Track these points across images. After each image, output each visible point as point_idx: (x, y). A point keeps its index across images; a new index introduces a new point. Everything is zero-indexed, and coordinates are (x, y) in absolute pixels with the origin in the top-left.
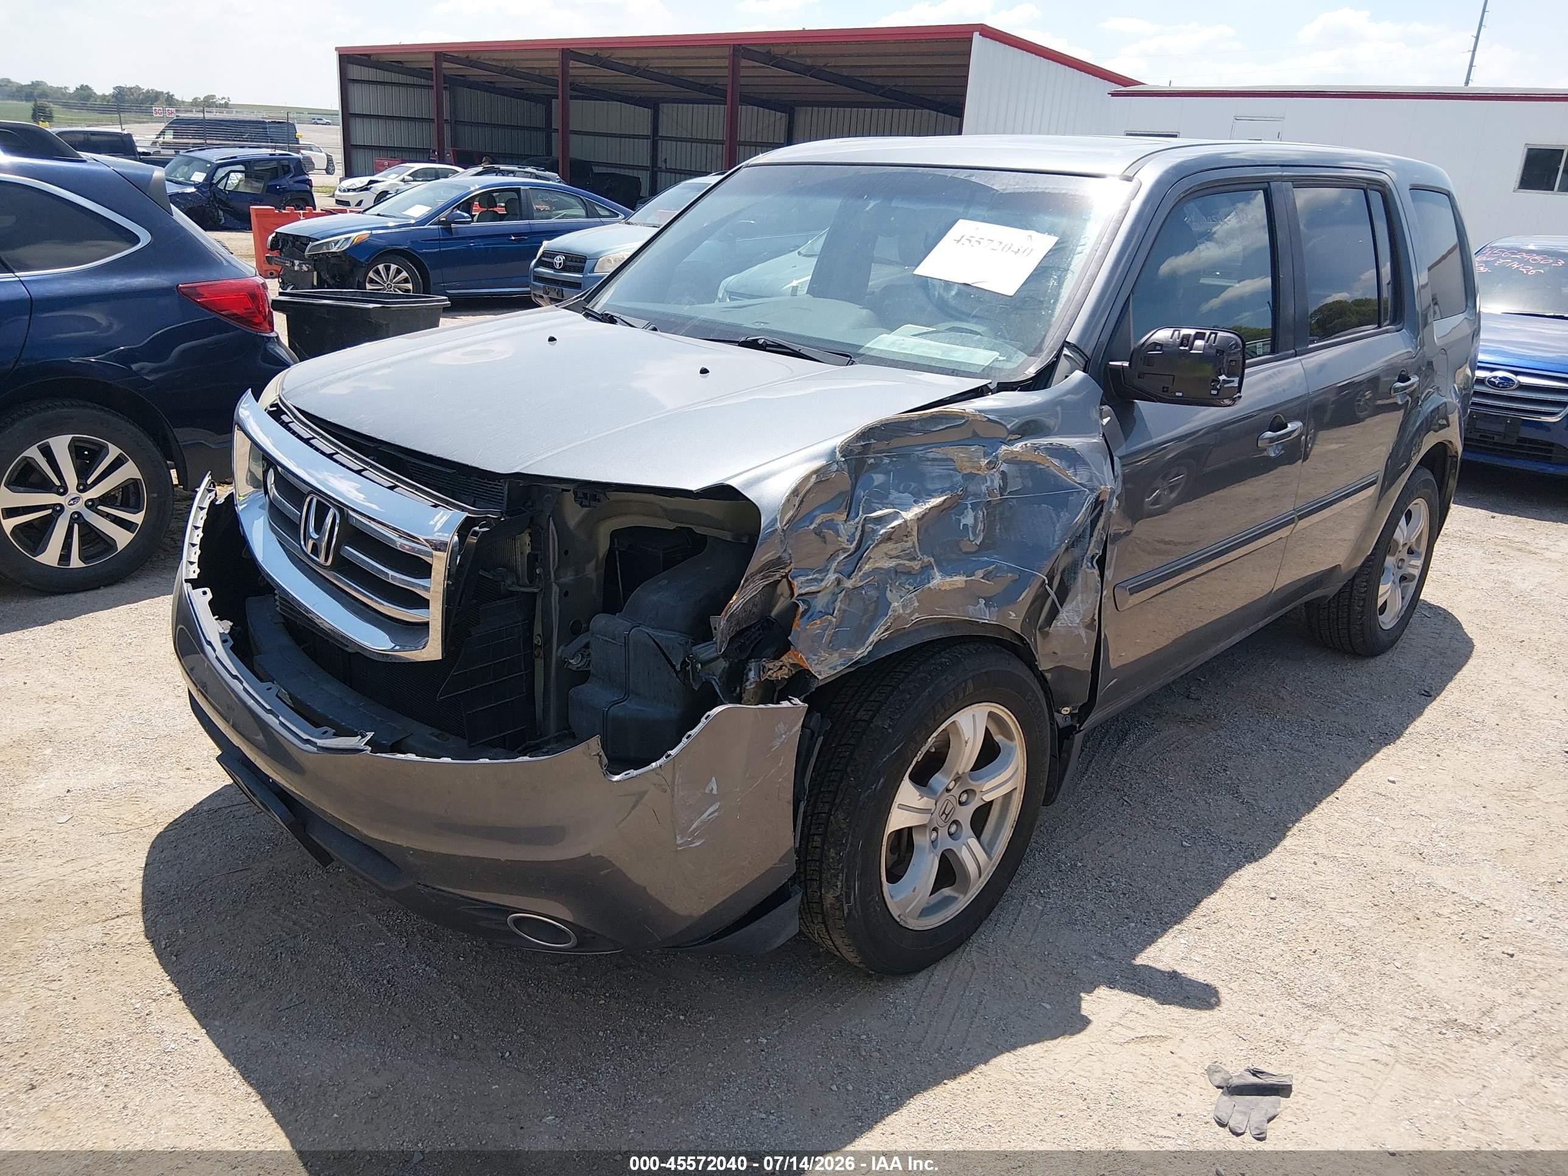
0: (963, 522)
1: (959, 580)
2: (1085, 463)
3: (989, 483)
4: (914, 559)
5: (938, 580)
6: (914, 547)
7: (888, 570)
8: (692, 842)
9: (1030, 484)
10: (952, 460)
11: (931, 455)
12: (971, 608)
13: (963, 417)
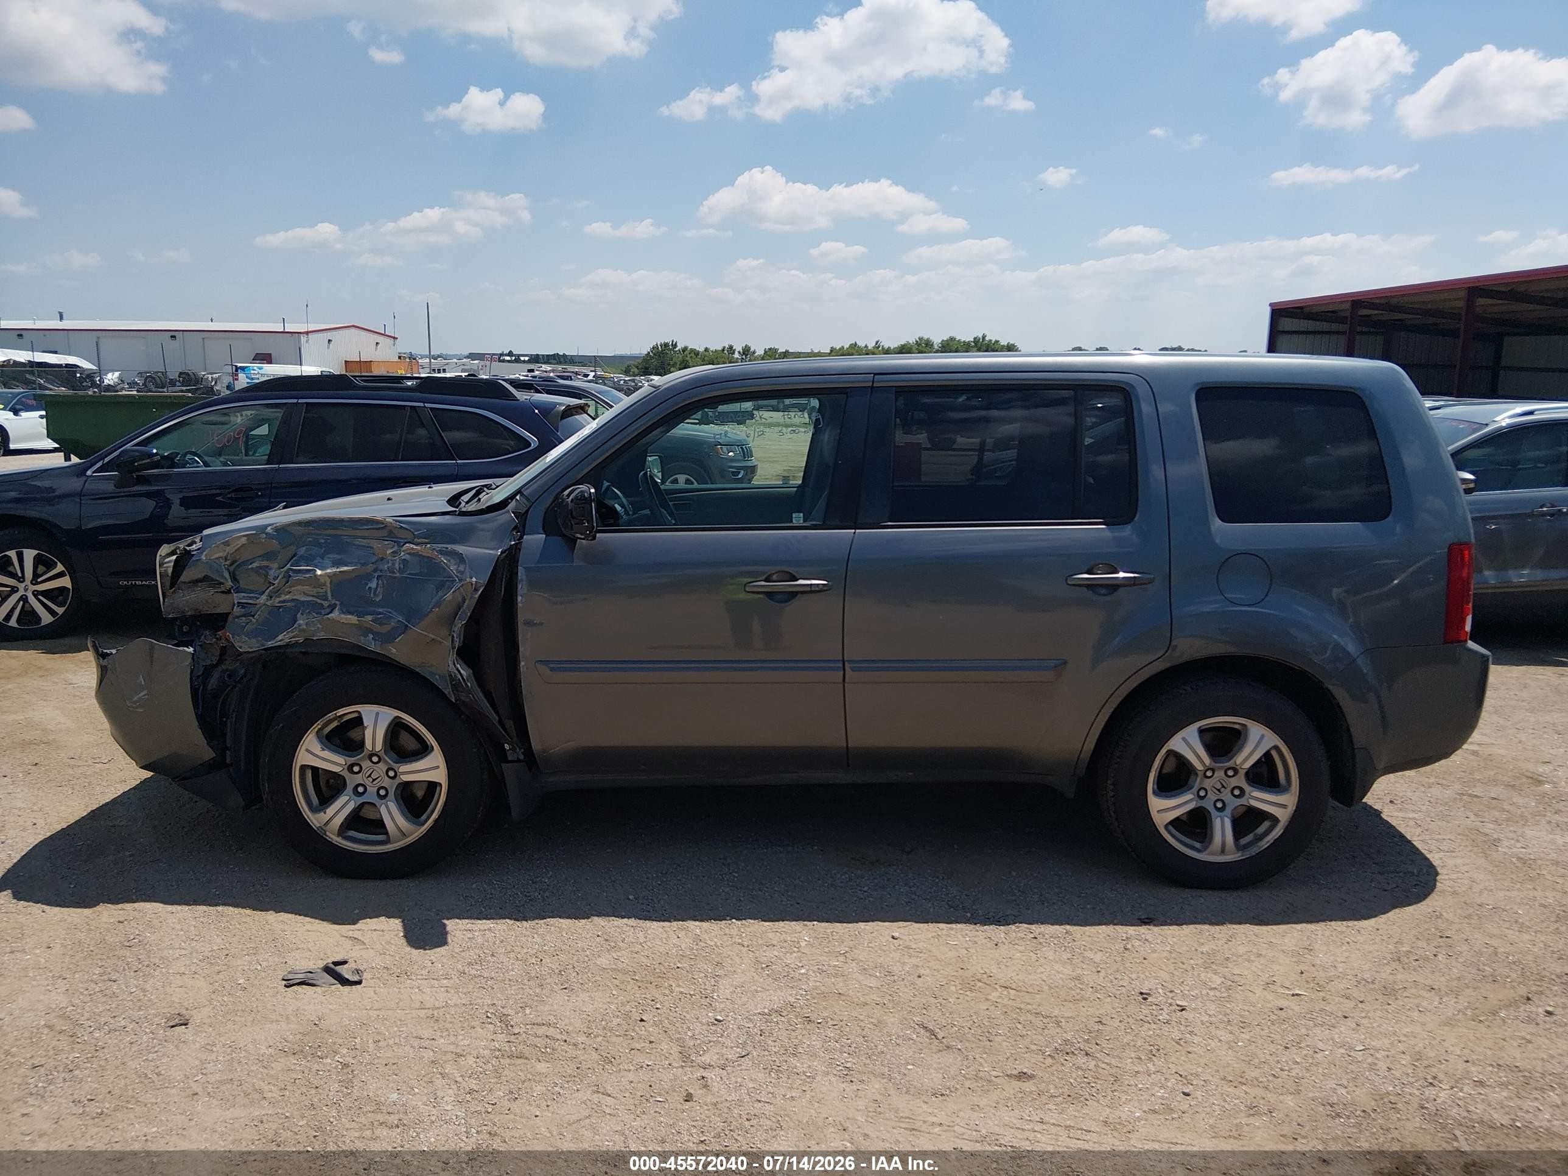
0: (369, 585)
1: (353, 619)
2: (465, 563)
3: (390, 565)
4: (326, 599)
5: (335, 615)
6: (326, 592)
7: (303, 602)
8: (137, 708)
9: (426, 570)
10: (372, 548)
11: (357, 543)
12: (362, 638)
13: (383, 524)
